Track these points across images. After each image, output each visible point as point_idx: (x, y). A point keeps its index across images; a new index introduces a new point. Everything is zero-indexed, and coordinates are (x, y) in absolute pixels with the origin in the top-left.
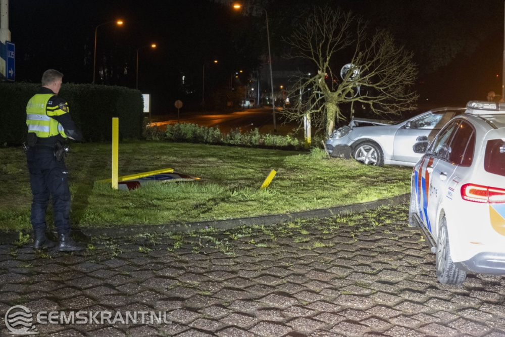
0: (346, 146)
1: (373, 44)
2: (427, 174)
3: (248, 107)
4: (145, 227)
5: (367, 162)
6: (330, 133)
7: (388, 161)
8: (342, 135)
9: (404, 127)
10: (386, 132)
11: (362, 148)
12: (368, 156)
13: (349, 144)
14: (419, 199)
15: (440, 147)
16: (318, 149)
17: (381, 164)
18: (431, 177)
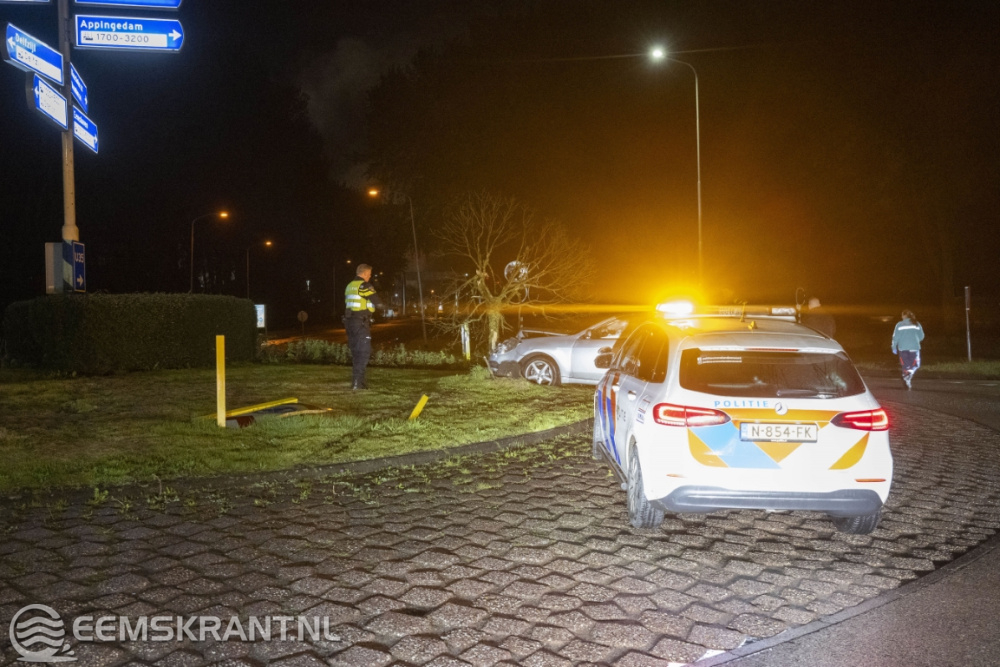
0: (514, 362)
1: (543, 236)
2: (613, 394)
3: (392, 318)
4: (262, 473)
5: (540, 382)
6: (493, 347)
8: (509, 349)
9: (584, 337)
10: (562, 343)
11: (533, 364)
12: (541, 374)
13: (518, 360)
14: (604, 425)
15: (626, 360)
16: (479, 368)
17: (557, 382)
18: (617, 396)
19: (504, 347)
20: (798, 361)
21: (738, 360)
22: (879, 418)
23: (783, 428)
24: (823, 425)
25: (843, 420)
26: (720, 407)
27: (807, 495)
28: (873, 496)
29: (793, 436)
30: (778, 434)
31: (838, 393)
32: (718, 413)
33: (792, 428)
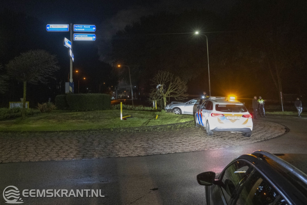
0: (171, 109)
1: (175, 80)
2: (201, 113)
5: (177, 113)
6: (165, 105)
7: (183, 113)
8: (169, 106)
9: (187, 104)
10: (182, 105)
11: (175, 110)
12: (177, 112)
13: (172, 109)
14: (199, 120)
16: (163, 110)
17: (181, 113)
18: (202, 113)
19: (168, 106)
20: (236, 106)
21: (225, 106)
22: (250, 116)
23: (233, 117)
24: (240, 117)
25: (244, 116)
26: (223, 114)
27: (238, 129)
28: (250, 129)
29: (235, 119)
30: (233, 118)
31: (243, 112)
32: (223, 115)
33: (235, 117)
